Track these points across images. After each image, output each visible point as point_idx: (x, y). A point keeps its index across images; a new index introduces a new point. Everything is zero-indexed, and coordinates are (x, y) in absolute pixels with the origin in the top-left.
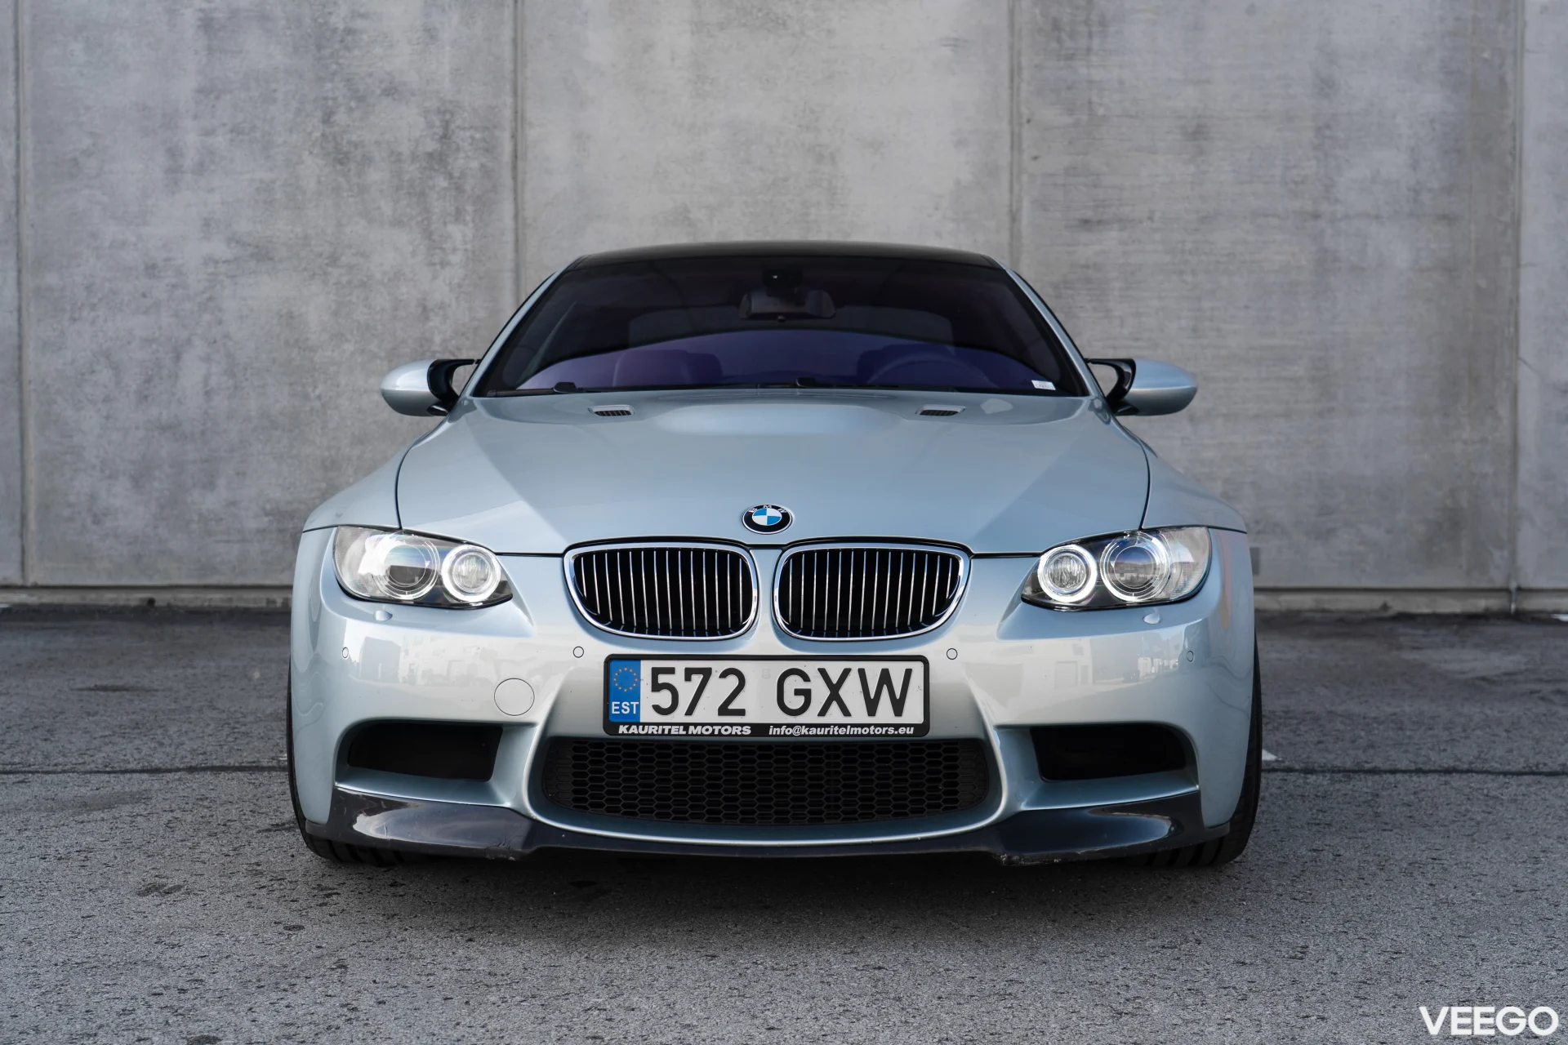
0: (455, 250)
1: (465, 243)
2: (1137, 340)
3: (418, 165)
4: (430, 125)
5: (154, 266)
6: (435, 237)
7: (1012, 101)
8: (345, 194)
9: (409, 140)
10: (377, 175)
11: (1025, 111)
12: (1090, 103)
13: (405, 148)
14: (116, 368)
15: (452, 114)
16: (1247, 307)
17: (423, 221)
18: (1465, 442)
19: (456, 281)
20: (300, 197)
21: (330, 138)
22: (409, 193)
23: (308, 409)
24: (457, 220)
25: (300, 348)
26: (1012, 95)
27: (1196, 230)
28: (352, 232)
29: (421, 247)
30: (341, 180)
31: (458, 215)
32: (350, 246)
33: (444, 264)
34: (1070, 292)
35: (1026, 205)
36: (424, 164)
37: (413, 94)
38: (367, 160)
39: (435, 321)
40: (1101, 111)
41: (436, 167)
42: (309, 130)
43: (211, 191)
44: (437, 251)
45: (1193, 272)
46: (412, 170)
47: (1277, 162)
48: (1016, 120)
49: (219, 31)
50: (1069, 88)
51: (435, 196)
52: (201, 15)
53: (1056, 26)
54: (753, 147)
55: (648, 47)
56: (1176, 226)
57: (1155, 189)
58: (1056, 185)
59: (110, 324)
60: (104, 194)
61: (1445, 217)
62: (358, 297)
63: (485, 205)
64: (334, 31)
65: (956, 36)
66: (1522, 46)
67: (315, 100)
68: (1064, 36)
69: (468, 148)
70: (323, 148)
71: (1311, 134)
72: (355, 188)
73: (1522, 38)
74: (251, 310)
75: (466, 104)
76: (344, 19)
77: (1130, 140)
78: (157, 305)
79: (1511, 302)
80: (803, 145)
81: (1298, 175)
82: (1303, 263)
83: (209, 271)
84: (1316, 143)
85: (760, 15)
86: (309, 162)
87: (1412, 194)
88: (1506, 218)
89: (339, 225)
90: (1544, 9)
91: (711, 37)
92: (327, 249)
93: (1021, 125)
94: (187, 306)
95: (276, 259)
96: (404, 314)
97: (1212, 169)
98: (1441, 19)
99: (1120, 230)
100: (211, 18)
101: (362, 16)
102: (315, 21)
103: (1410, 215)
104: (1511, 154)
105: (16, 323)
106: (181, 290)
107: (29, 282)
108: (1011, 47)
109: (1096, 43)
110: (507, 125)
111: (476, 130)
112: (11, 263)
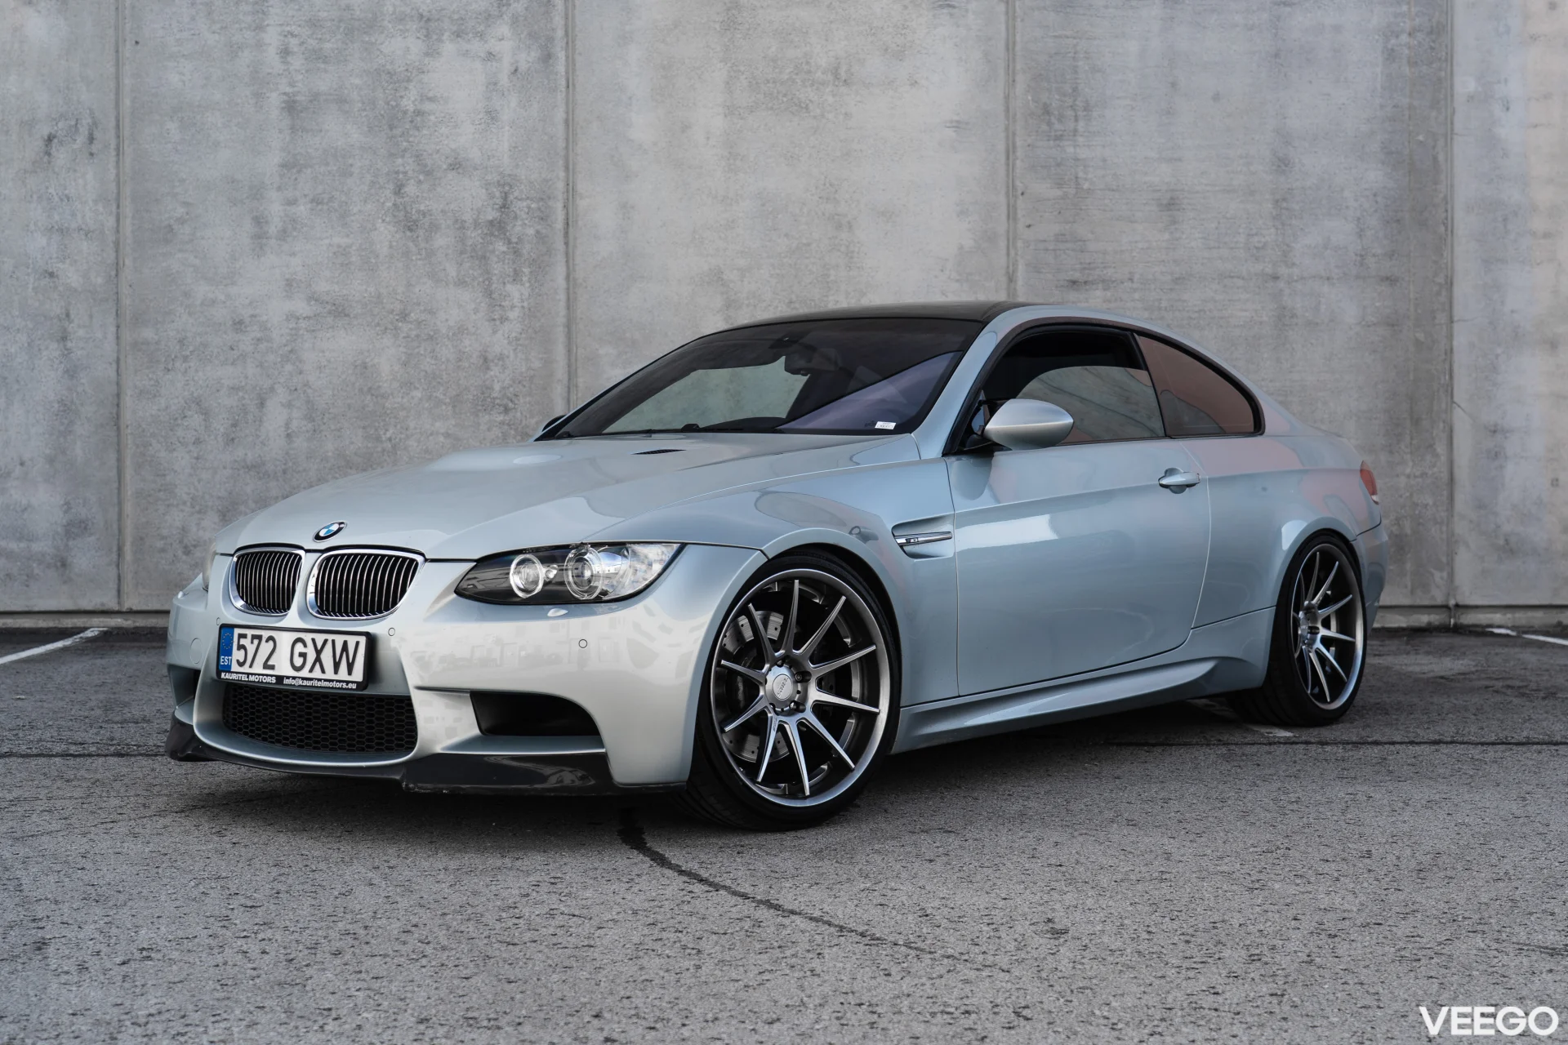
0: (513, 307)
1: (522, 301)
3: (480, 231)
4: (491, 196)
5: (241, 322)
6: (495, 296)
7: (1008, 176)
8: (414, 258)
9: (472, 209)
10: (442, 241)
11: (1018, 183)
12: (1077, 178)
13: (468, 217)
14: (206, 414)
15: (511, 187)
17: (484, 281)
18: (1408, 476)
19: (514, 335)
20: (373, 260)
21: (401, 207)
22: (472, 257)
23: (379, 449)
24: (514, 280)
25: (372, 395)
26: (1008, 171)
27: (1171, 290)
28: (420, 291)
29: (482, 305)
30: (411, 244)
31: (516, 277)
32: (419, 304)
33: (503, 319)
35: (1021, 268)
36: (485, 231)
37: (476, 169)
38: (434, 228)
39: (495, 371)
40: (1086, 186)
41: (496, 233)
42: (382, 201)
43: (293, 254)
44: (497, 308)
46: (474, 236)
47: (1241, 230)
48: (1012, 192)
49: (302, 112)
50: (1058, 165)
51: (495, 259)
52: (285, 98)
53: (1047, 110)
54: (780, 216)
55: (685, 128)
56: (1153, 286)
57: (1134, 254)
58: (1047, 250)
59: (200, 374)
60: (196, 257)
61: (1387, 278)
62: (425, 350)
63: (540, 266)
64: (405, 113)
65: (956, 118)
66: (1452, 130)
67: (388, 174)
68: (1053, 120)
69: (524, 216)
70: (395, 216)
71: (1270, 206)
72: (423, 252)
73: (1452, 123)
74: (329, 361)
75: (523, 177)
76: (413, 102)
77: (1111, 211)
78: (243, 357)
79: (1446, 354)
80: (824, 214)
81: (1259, 242)
82: (1265, 319)
83: (291, 326)
84: (1274, 213)
85: (785, 99)
86: (382, 229)
87: (1359, 258)
88: (1441, 279)
89: (409, 285)
90: (1471, 98)
91: (742, 119)
92: (398, 307)
93: (1015, 197)
94: (271, 357)
95: (352, 316)
96: (467, 365)
97: (1184, 237)
98: (1382, 107)
99: (1105, 290)
100: (294, 102)
101: (430, 99)
102: (388, 103)
103: (1357, 277)
104: (1444, 224)
105: (115, 374)
106: (265, 344)
107: (127, 336)
108: (1007, 129)
109: (1081, 125)
110: (561, 197)
111: (532, 200)
112: (111, 319)
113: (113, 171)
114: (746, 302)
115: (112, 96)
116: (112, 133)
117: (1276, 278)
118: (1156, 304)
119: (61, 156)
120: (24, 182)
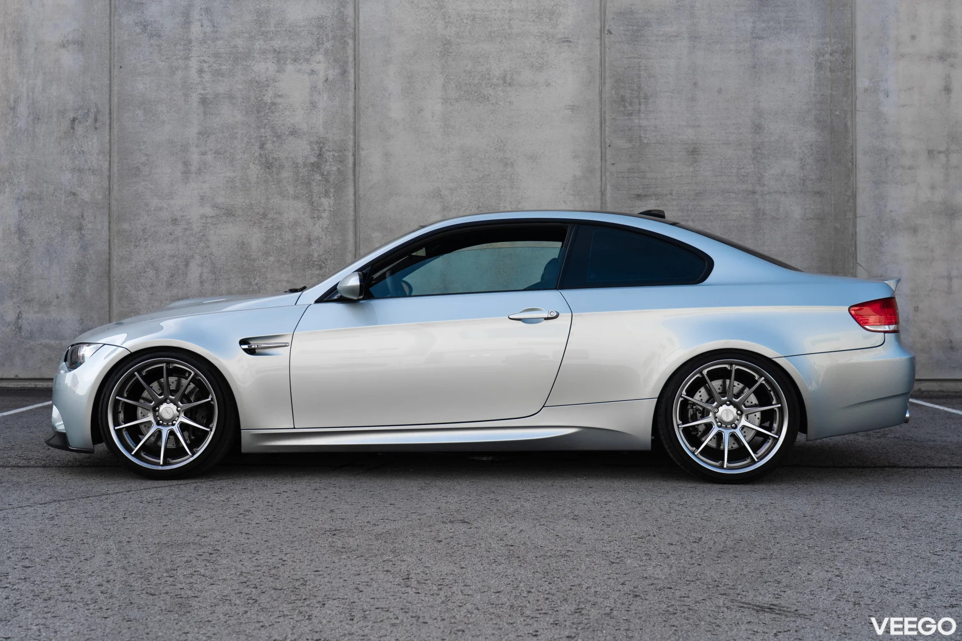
0: (324, 210)
1: (330, 207)
3: (306, 169)
4: (313, 149)
5: (176, 220)
6: (315, 204)
7: (601, 136)
8: (270, 184)
9: (302, 157)
10: (286, 174)
11: (607, 140)
12: (640, 137)
13: (300, 161)
14: (157, 270)
15: (324, 144)
17: (309, 196)
19: (325, 226)
20: (248, 185)
21: (263, 156)
22: (302, 183)
23: (251, 289)
24: (326, 196)
25: (247, 259)
26: (601, 133)
27: (694, 200)
28: (274, 202)
29: (308, 209)
30: (269, 176)
31: (326, 194)
32: (273, 209)
33: (319, 218)
35: (609, 188)
36: (310, 169)
37: (304, 134)
38: (281, 167)
39: (314, 246)
40: (645, 141)
41: (316, 170)
42: (253, 152)
43: (204, 182)
44: (316, 211)
45: (692, 220)
46: (303, 172)
47: (734, 166)
48: (603, 146)
49: (210, 104)
50: (630, 130)
51: (315, 184)
52: (201, 96)
53: (623, 99)
54: (473, 159)
55: (420, 110)
56: (683, 198)
57: (673, 179)
58: (623, 177)
59: (154, 248)
60: (152, 184)
61: (818, 193)
62: (276, 234)
63: (339, 188)
64: (266, 104)
65: (573, 104)
66: (856, 108)
67: (256, 137)
68: (627, 104)
69: (331, 160)
70: (260, 161)
71: (751, 152)
72: (276, 180)
73: (855, 104)
74: (223, 241)
75: (330, 139)
76: (270, 98)
77: (660, 155)
78: (177, 239)
79: (852, 235)
80: (497, 158)
81: (744, 172)
82: (748, 216)
83: (203, 221)
84: (753, 156)
85: (476, 94)
86: (253, 168)
87: (802, 181)
88: (849, 193)
89: (268, 199)
90: (866, 90)
91: (452, 105)
92: (261, 211)
93: (606, 148)
94: (192, 239)
95: (236, 216)
96: (299, 242)
97: (701, 169)
98: (815, 95)
99: (656, 200)
100: (206, 98)
101: (280, 96)
102: (257, 99)
103: (801, 192)
104: (851, 162)
105: (107, 248)
106: (189, 231)
107: (115, 228)
108: (601, 109)
109: (643, 107)
110: (351, 149)
111: (335, 151)
112: (106, 218)
113: (108, 137)
114: (454, 207)
115: (108, 97)
116: (107, 116)
117: (754, 192)
118: (686, 207)
119: (80, 129)
120: (60, 144)
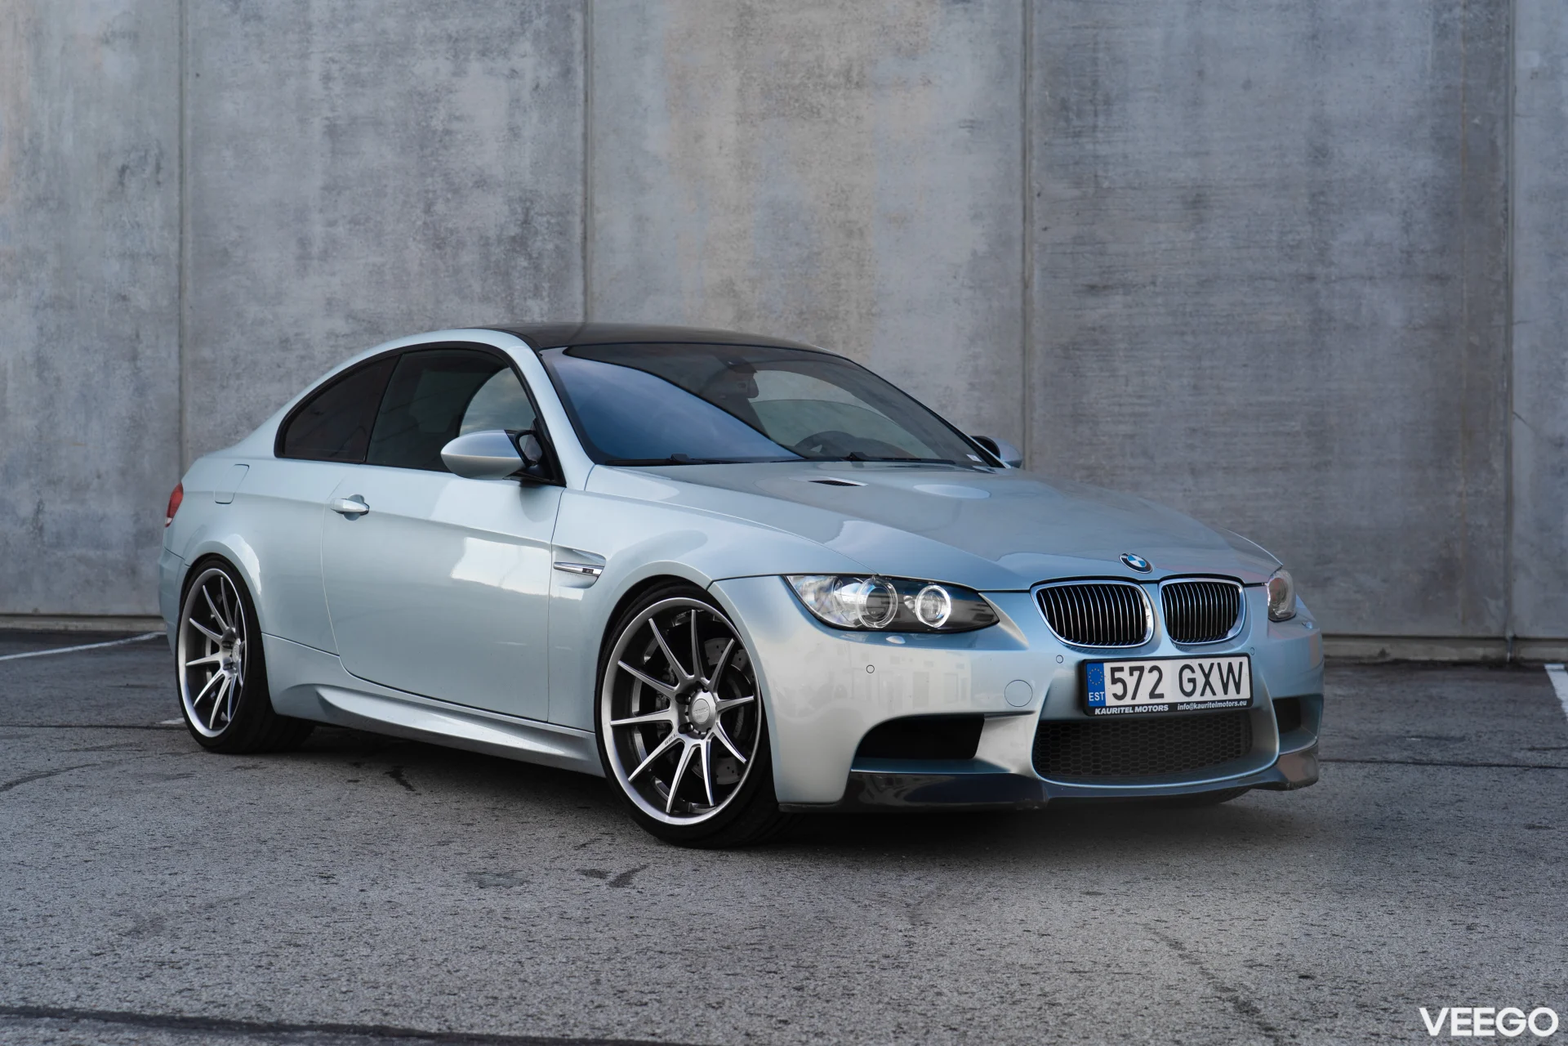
0: (533, 322)
1: (542, 316)
2: (1140, 397)
3: (503, 248)
4: (513, 212)
5: (287, 340)
6: (517, 311)
7: (1024, 176)
8: (442, 275)
9: (496, 226)
10: (468, 258)
11: (1034, 184)
12: (1096, 176)
13: (492, 233)
15: (532, 202)
16: (1245, 366)
17: (506, 297)
18: (1460, 495)
20: (405, 278)
21: (431, 226)
22: (495, 273)
24: (535, 295)
26: (1024, 171)
27: (1197, 293)
28: (447, 307)
29: (505, 319)
30: (439, 262)
31: (537, 292)
32: (446, 320)
34: (1078, 353)
35: (1037, 273)
36: (508, 248)
37: (499, 186)
38: (461, 244)
40: (1106, 184)
41: (518, 249)
42: (413, 219)
43: (333, 274)
44: (519, 323)
45: (1193, 333)
46: (497, 252)
47: (1274, 229)
48: (1028, 194)
49: (341, 136)
50: (1076, 163)
51: (517, 275)
53: (1064, 106)
54: (791, 225)
55: (698, 138)
56: (1177, 290)
57: (1157, 256)
58: (1065, 253)
59: (251, 391)
60: (248, 278)
61: (1437, 277)
63: (559, 282)
64: (434, 132)
65: (972, 118)
66: (1513, 110)
67: (419, 193)
68: (1071, 115)
69: (545, 231)
70: (425, 235)
71: (1306, 201)
72: (451, 269)
73: (1513, 104)
75: (543, 193)
76: (442, 122)
77: (1133, 210)
78: (288, 374)
79: (1504, 358)
80: (835, 222)
81: (1294, 240)
82: (1299, 323)
83: (331, 344)
84: (1310, 208)
85: (797, 105)
86: (413, 247)
87: (1405, 255)
88: (1499, 277)
89: (438, 302)
90: (1534, 75)
91: (754, 126)
92: (428, 323)
93: (1032, 198)
95: (385, 333)
97: (1212, 236)
98: (1432, 88)
99: (1125, 294)
100: (335, 125)
101: (458, 118)
102: (419, 124)
103: (1403, 276)
104: (1503, 215)
105: (177, 391)
106: (308, 361)
107: (189, 355)
108: (1023, 127)
109: (1101, 121)
110: (578, 210)
111: (552, 215)
112: (175, 340)
113: (177, 199)
114: (757, 313)
115: (177, 128)
116: (176, 162)
119: (133, 186)
120: (101, 212)
